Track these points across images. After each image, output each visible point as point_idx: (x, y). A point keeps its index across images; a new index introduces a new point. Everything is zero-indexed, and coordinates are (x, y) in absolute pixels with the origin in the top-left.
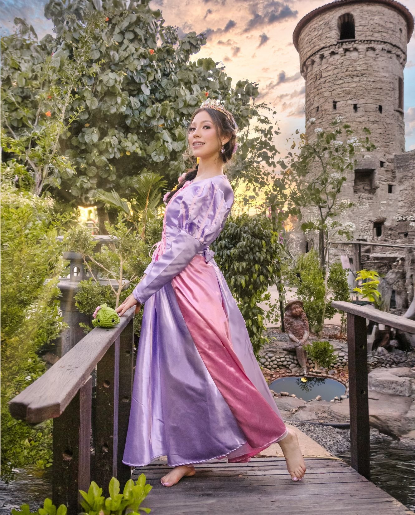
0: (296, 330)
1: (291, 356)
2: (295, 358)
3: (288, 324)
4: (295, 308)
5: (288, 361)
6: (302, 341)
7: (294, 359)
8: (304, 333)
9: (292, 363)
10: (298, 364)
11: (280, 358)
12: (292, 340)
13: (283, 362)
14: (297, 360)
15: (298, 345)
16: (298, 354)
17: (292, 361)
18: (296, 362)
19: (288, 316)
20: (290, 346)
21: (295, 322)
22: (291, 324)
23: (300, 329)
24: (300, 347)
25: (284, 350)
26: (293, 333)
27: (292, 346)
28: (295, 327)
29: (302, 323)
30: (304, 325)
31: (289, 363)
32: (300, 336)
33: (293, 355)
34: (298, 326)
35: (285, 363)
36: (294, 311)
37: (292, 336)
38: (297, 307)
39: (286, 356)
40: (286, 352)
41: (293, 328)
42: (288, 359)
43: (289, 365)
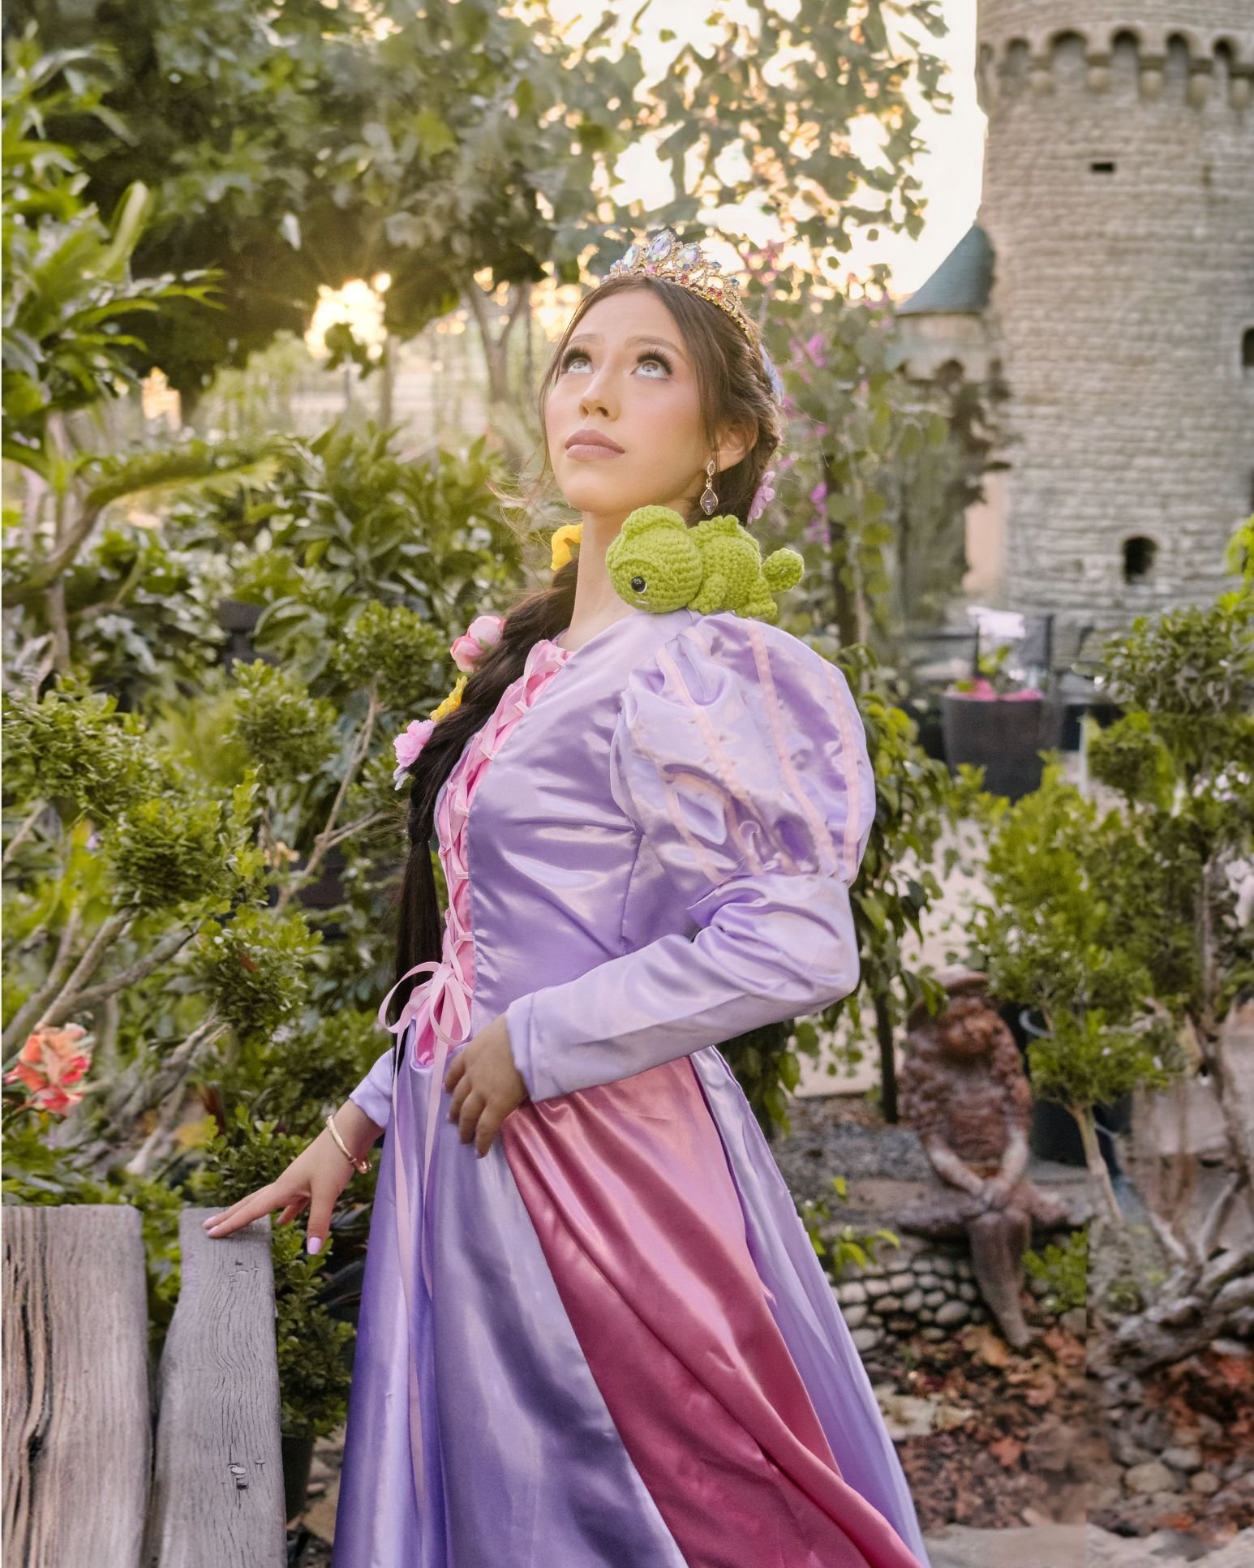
0: (963, 1126)
1: (942, 1265)
2: (964, 1272)
3: (927, 1097)
4: (960, 1018)
5: (927, 1291)
6: (1001, 1185)
7: (956, 1278)
8: (1006, 1141)
9: (950, 1297)
10: (978, 1302)
11: (886, 1276)
12: (945, 1182)
13: (900, 1295)
14: (973, 1282)
15: (978, 1207)
16: (976, 1250)
17: (949, 1285)
18: (967, 1291)
19: (926, 1057)
20: (939, 1213)
21: (960, 1086)
22: (938, 1095)
23: (985, 1121)
24: (989, 1219)
25: (906, 1230)
26: (952, 1145)
27: (947, 1210)
28: (962, 1115)
29: (997, 1092)
30: (1008, 1098)
31: (935, 1298)
32: (989, 1162)
33: (953, 1258)
34: (977, 1106)
35: (913, 1301)
36: (956, 1034)
37: (945, 1159)
38: (972, 1012)
39: (921, 1266)
40: (915, 1244)
41: (951, 1118)
42: (927, 1281)
43: (934, 1309)
